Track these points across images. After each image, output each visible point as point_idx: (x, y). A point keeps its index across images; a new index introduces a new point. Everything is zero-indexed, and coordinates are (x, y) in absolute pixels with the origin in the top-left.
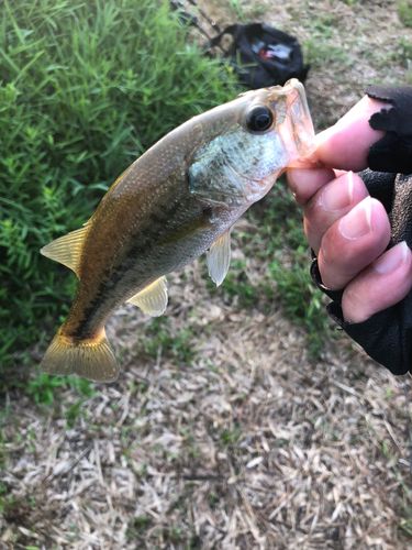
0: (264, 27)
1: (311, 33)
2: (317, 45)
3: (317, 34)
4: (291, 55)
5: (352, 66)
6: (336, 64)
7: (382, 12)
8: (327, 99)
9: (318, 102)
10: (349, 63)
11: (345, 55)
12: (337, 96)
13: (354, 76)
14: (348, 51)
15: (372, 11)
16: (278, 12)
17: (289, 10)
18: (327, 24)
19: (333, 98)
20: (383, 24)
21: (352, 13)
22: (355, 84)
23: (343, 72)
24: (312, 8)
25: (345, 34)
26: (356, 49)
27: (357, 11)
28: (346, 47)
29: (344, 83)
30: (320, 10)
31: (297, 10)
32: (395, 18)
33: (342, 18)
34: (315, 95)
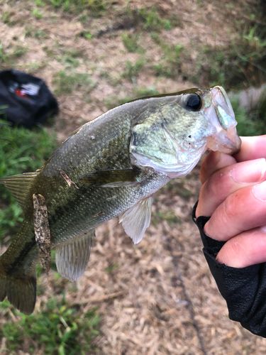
0: (14, 72)
1: (62, 64)
2: (68, 74)
3: (68, 65)
4: (40, 92)
5: (95, 87)
6: (82, 88)
7: (111, 43)
8: (78, 117)
9: (71, 121)
10: (92, 85)
11: (89, 79)
12: (86, 114)
13: (96, 95)
14: (91, 75)
15: (105, 43)
16: (36, 51)
17: (45, 49)
18: (75, 56)
19: (83, 116)
20: (113, 52)
21: (91, 46)
22: (98, 102)
23: (89, 93)
24: (62, 46)
25: (88, 62)
26: (97, 72)
27: (95, 44)
28: (90, 72)
29: (90, 102)
30: (69, 46)
31: (50, 49)
32: (121, 46)
33: (84, 50)
34: (69, 115)
